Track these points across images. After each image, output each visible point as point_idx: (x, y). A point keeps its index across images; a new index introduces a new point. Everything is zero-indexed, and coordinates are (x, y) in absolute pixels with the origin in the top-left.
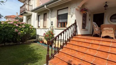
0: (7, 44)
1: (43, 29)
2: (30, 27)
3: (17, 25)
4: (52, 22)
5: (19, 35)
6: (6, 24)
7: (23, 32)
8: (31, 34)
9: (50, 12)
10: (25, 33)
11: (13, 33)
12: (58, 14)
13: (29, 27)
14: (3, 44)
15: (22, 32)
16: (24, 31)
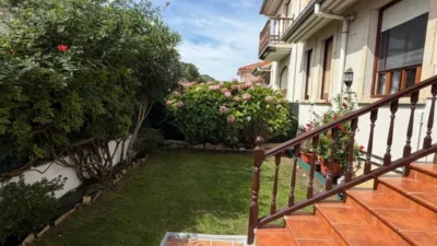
0: (209, 146)
1: (317, 104)
2: (268, 98)
3: (228, 94)
4: (349, 73)
5: (230, 123)
6: (204, 92)
7: (241, 114)
8: (271, 122)
9: (344, 29)
10: (249, 118)
11: (216, 117)
12: (383, 30)
13: (263, 97)
14: (202, 146)
15: (238, 113)
16: (245, 111)
